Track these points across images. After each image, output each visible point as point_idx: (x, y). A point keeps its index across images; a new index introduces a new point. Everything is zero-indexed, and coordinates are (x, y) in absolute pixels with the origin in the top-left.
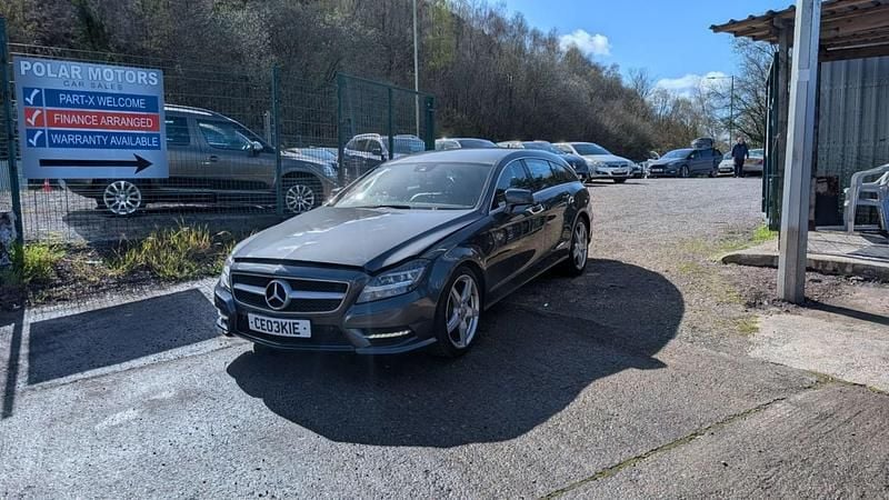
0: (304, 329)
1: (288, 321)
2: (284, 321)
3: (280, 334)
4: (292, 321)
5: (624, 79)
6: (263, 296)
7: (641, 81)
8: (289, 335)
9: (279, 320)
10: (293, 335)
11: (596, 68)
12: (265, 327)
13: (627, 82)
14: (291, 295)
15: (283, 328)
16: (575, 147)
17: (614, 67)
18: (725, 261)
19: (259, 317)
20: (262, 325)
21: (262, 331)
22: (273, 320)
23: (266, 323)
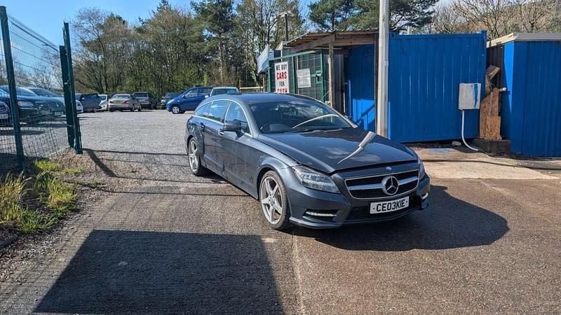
0: (407, 202)
2: (398, 200)
3: (396, 209)
4: (402, 199)
8: (400, 208)
9: (396, 201)
10: (402, 206)
12: (386, 208)
14: (400, 183)
15: (397, 205)
19: (382, 203)
20: (383, 207)
21: (381, 212)
22: (392, 202)
23: (386, 206)
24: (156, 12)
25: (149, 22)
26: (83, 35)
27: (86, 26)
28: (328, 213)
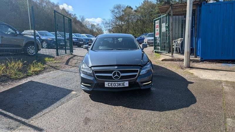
0: (126, 84)
1: (121, 82)
2: (120, 83)
3: (119, 87)
4: (123, 82)
5: (78, 18)
6: (112, 76)
7: (83, 19)
8: (122, 86)
9: (119, 83)
10: (123, 86)
11: (70, 14)
12: (113, 85)
13: (79, 19)
14: (122, 75)
15: (120, 84)
16: (86, 35)
17: (75, 15)
18: (162, 60)
19: (110, 83)
20: (111, 85)
21: (110, 86)
22: (116, 83)
23: (113, 84)
24: (143, 3)
25: (140, 7)
26: (115, 15)
27: (116, 11)
28: (88, 84)
